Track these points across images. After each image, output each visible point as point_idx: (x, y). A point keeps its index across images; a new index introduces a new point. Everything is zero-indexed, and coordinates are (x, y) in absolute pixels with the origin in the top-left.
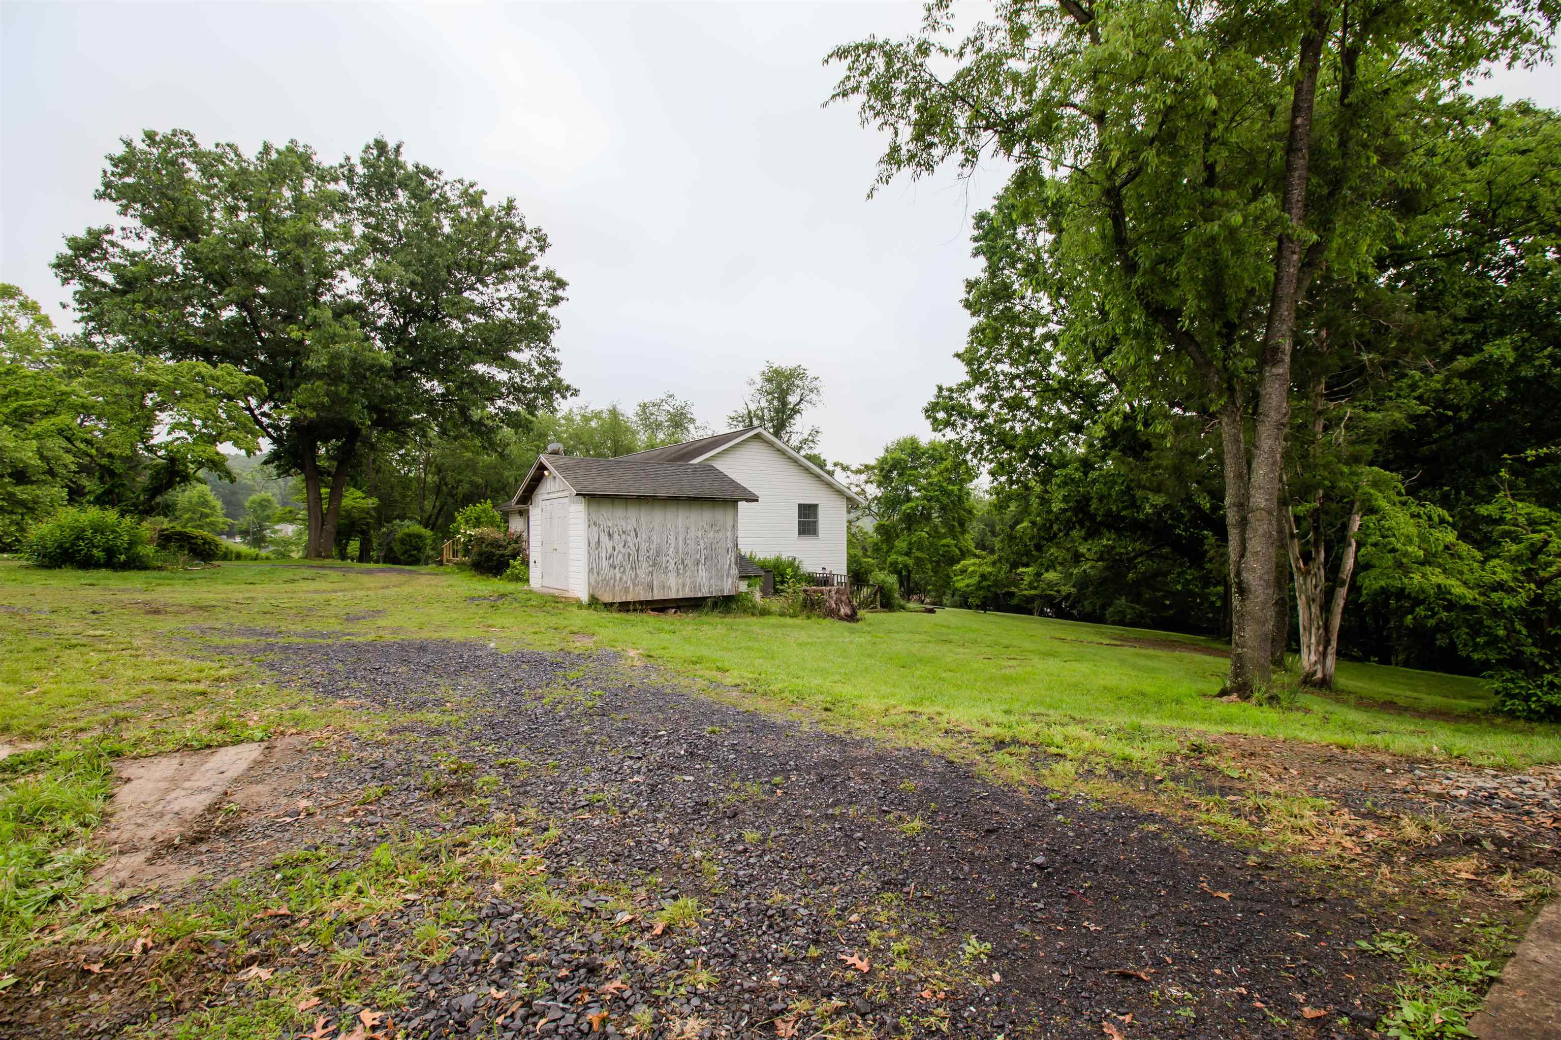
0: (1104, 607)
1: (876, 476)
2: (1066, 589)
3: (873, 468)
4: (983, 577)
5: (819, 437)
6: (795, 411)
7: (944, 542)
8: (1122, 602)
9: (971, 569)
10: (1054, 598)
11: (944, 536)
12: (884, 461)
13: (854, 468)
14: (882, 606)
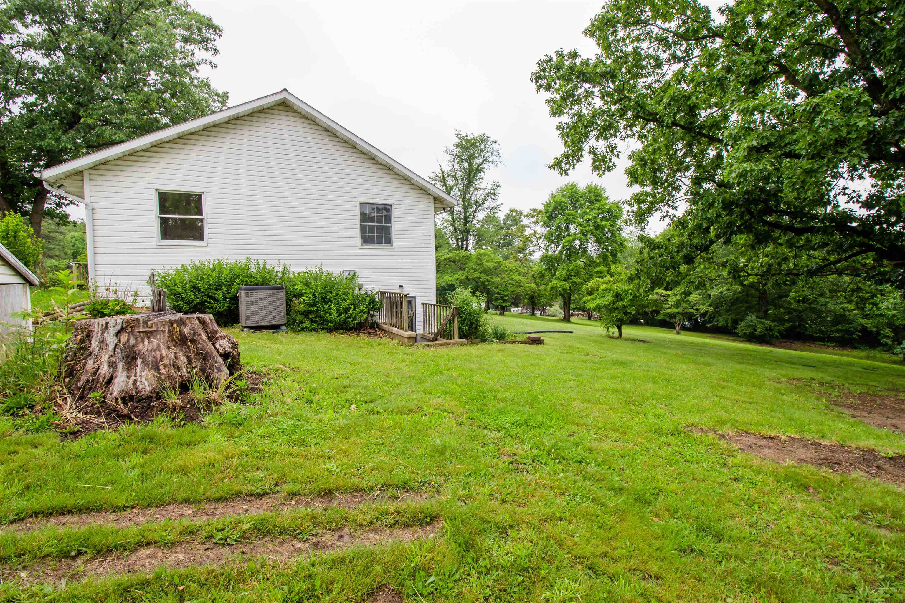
0: (735, 322)
1: (542, 217)
2: (703, 308)
3: (541, 211)
4: (618, 296)
5: (499, 190)
6: (479, 170)
7: (598, 269)
8: (752, 318)
9: (602, 287)
10: (693, 315)
11: (599, 265)
12: (548, 205)
13: (525, 213)
14: (462, 336)
